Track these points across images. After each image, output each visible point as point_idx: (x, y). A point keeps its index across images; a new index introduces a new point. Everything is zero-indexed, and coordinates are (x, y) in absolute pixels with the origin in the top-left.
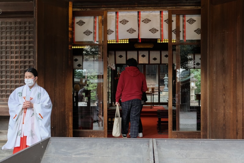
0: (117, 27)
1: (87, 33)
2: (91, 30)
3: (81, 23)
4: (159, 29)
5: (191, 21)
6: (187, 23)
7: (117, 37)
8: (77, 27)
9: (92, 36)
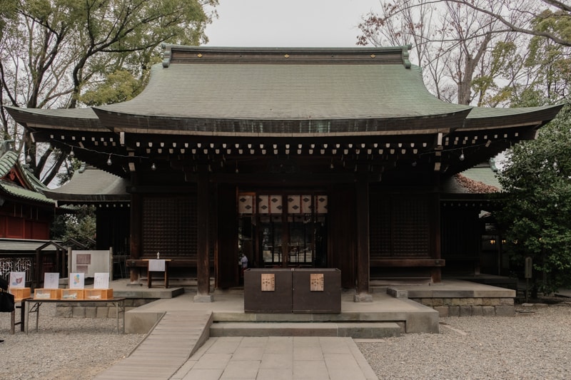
0: (269, 204)
1: (248, 207)
2: (251, 205)
3: (244, 200)
4: (299, 206)
5: (322, 200)
6: (319, 202)
7: (269, 211)
8: (241, 203)
9: (251, 209)
